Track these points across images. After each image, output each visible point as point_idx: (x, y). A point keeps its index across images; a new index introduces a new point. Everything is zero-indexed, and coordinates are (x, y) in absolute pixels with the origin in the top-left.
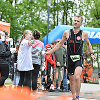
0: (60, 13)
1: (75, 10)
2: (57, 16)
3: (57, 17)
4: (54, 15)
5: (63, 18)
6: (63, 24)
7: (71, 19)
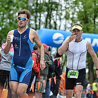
0: (42, 15)
1: (60, 12)
2: (39, 18)
3: (40, 20)
4: (36, 17)
5: (46, 21)
6: (46, 28)
7: (55, 23)
